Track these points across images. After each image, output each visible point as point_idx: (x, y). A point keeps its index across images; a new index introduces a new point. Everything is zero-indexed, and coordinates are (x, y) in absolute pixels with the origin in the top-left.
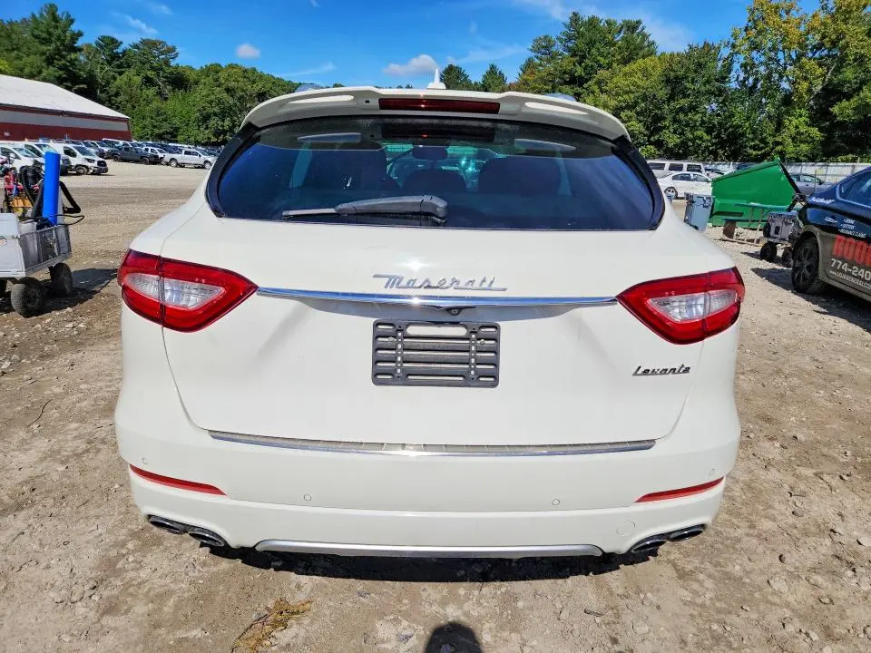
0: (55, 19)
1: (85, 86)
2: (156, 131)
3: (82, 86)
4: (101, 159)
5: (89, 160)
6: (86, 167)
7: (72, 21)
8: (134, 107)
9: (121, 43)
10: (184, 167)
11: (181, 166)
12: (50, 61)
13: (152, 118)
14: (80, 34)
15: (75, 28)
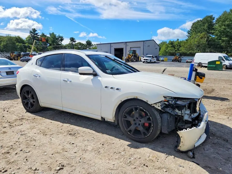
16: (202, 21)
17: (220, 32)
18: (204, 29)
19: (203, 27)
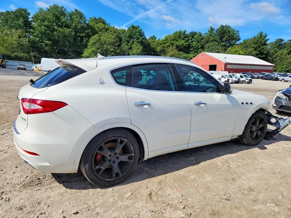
0: (261, 36)
1: (265, 56)
2: (287, 69)
3: (264, 56)
4: (251, 79)
5: (246, 79)
6: (245, 81)
7: (267, 36)
8: (280, 62)
9: (284, 40)
10: (287, 82)
11: (286, 81)
12: (255, 50)
13: (286, 65)
14: (268, 40)
15: (267, 38)
16: (14, 14)
17: (41, 33)
18: (19, 25)
19: (17, 22)
